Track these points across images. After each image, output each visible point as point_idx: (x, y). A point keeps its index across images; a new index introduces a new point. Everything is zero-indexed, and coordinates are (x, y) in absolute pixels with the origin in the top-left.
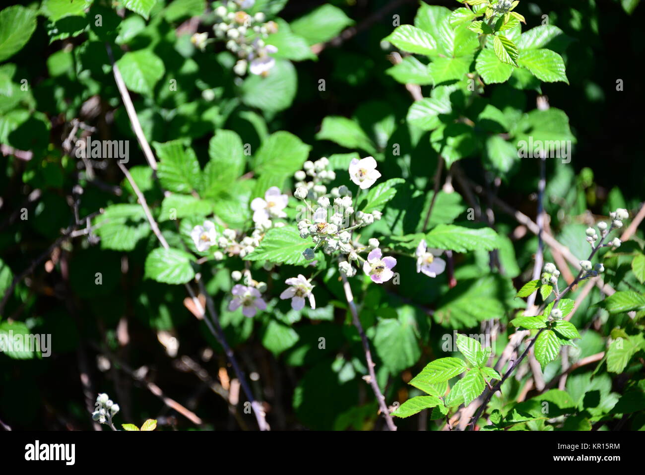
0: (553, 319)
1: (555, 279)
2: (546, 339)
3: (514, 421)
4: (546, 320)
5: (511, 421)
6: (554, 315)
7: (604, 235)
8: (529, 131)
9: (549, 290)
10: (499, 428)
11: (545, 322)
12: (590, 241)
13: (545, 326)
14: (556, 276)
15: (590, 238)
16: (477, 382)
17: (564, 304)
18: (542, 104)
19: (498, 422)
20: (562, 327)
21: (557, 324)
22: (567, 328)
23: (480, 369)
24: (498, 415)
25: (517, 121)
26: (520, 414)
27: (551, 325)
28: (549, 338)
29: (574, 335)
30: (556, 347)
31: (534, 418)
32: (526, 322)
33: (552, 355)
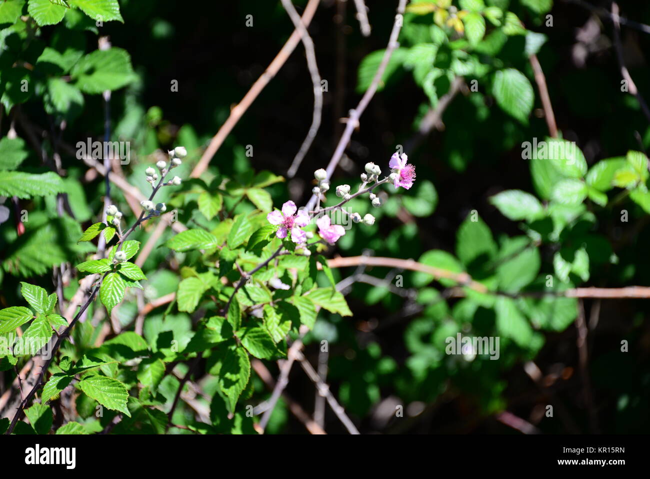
0: (117, 261)
1: (117, 222)
2: (111, 282)
3: (84, 367)
4: (111, 263)
5: (81, 367)
6: (118, 257)
7: (164, 174)
8: (90, 72)
9: (111, 232)
10: (69, 375)
11: (110, 264)
12: (150, 180)
13: (109, 269)
14: (118, 218)
15: (151, 178)
16: (44, 330)
17: (128, 246)
18: (104, 44)
19: (68, 369)
20: (127, 269)
21: (122, 267)
22: (132, 270)
23: (46, 316)
24: (68, 362)
25: (78, 62)
26: (90, 359)
27: (116, 268)
28: (114, 281)
29: (139, 276)
30: (121, 290)
31: (104, 362)
32: (90, 266)
33: (118, 298)
